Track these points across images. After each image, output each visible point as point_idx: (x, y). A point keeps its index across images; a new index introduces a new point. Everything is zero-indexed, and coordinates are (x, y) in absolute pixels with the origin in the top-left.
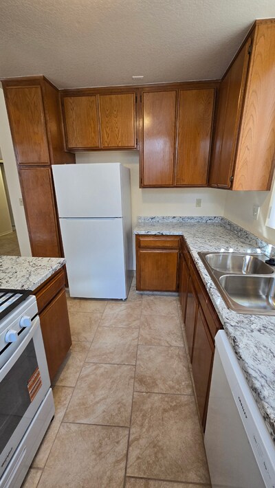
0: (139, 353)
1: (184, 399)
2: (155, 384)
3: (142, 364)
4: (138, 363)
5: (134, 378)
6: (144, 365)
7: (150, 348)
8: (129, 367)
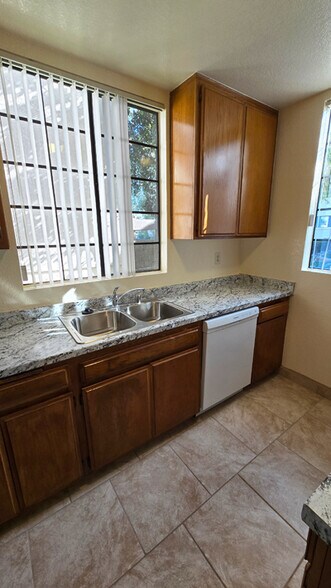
0: (162, 537)
1: (177, 449)
2: (185, 481)
3: (174, 516)
4: (177, 523)
5: (199, 508)
6: (173, 512)
7: (141, 526)
8: (192, 529)
